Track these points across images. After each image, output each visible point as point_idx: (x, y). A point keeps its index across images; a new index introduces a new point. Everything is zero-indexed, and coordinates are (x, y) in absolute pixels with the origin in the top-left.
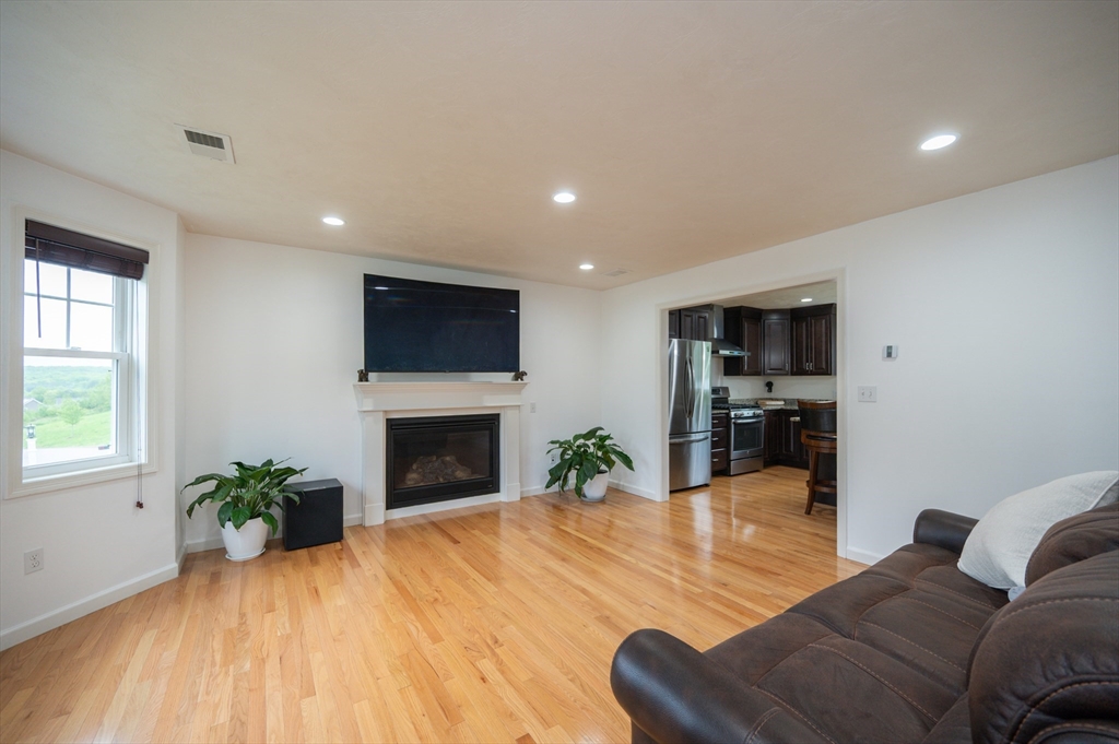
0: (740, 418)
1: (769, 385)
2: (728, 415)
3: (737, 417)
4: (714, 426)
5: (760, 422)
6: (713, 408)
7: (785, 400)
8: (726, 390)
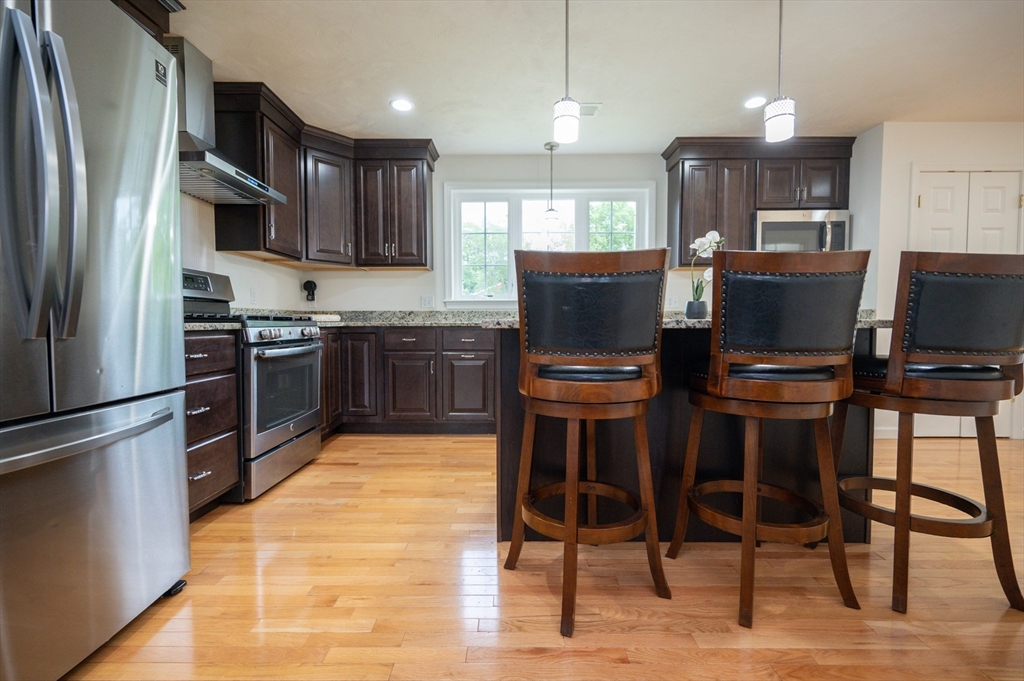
0: (272, 344)
1: (310, 288)
2: (239, 335)
3: (265, 342)
4: (192, 369)
5: (311, 353)
6: (188, 319)
7: (339, 313)
8: (224, 282)
